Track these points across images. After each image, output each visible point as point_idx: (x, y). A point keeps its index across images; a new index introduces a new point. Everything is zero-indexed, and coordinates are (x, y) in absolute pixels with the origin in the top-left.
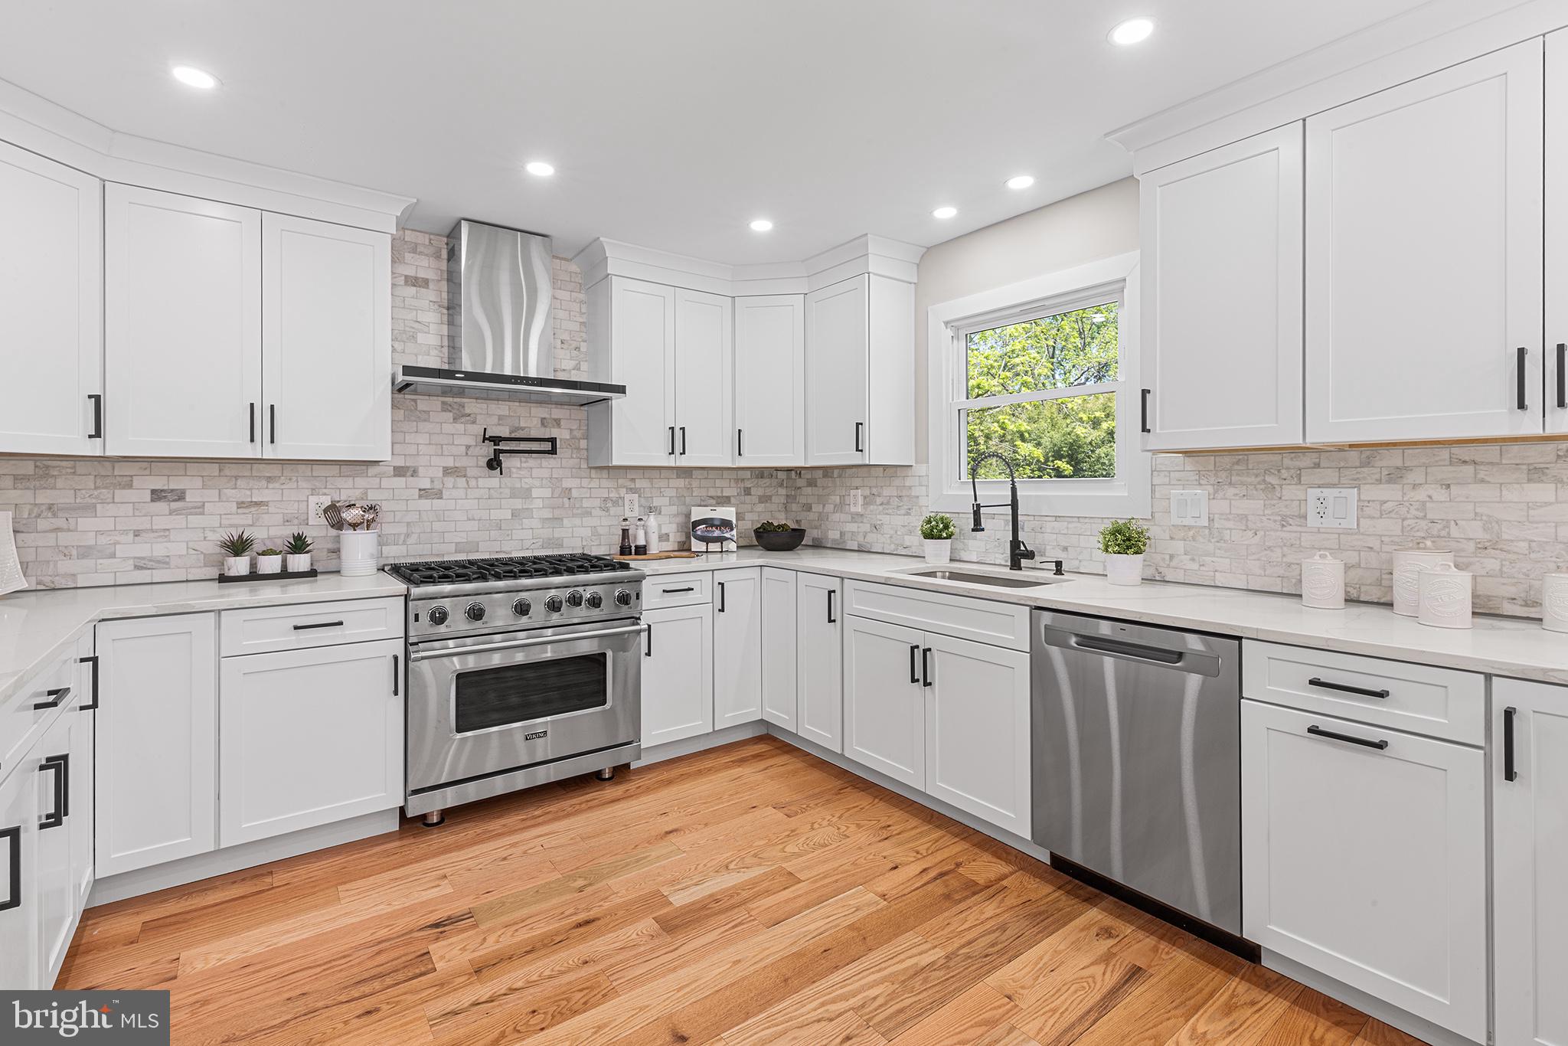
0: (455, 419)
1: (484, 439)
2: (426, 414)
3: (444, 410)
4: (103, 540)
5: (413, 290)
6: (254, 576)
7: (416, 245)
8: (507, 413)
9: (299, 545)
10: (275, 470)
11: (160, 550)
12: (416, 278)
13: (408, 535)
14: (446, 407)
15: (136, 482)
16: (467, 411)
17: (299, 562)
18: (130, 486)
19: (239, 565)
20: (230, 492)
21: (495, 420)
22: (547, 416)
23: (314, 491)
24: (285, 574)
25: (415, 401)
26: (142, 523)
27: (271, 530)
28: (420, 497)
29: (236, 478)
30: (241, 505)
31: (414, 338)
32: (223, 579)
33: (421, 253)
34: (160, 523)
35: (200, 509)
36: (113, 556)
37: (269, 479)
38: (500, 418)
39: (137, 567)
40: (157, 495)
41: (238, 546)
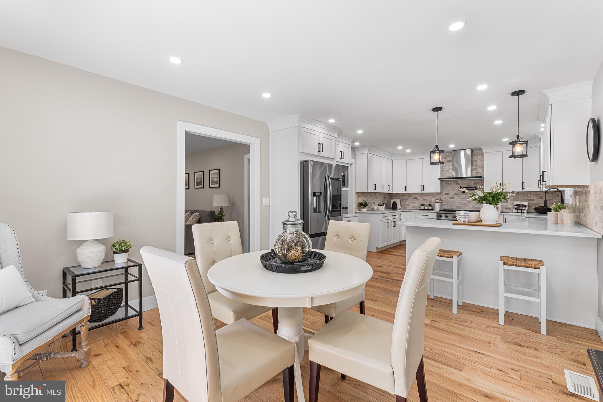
0: (456, 184)
1: (461, 188)
2: (451, 184)
3: (454, 183)
4: (409, 203)
5: (448, 163)
6: (424, 209)
7: (449, 155)
8: (467, 182)
9: (430, 205)
10: (428, 194)
11: (414, 205)
12: (449, 161)
13: (448, 205)
14: (454, 182)
15: (412, 196)
16: (458, 183)
17: (430, 208)
18: (411, 196)
19: (422, 208)
20: (422, 197)
21: (464, 184)
22: (476, 182)
23: (433, 197)
24: (428, 209)
25: (449, 182)
26: (413, 201)
27: (427, 203)
28: (450, 198)
29: (423, 195)
30: (424, 199)
31: (449, 171)
32: (420, 209)
33: (450, 156)
34: (415, 201)
35: (419, 200)
36: (410, 205)
37: (427, 195)
38: (465, 183)
39: (412, 207)
40: (414, 198)
41: (422, 205)
